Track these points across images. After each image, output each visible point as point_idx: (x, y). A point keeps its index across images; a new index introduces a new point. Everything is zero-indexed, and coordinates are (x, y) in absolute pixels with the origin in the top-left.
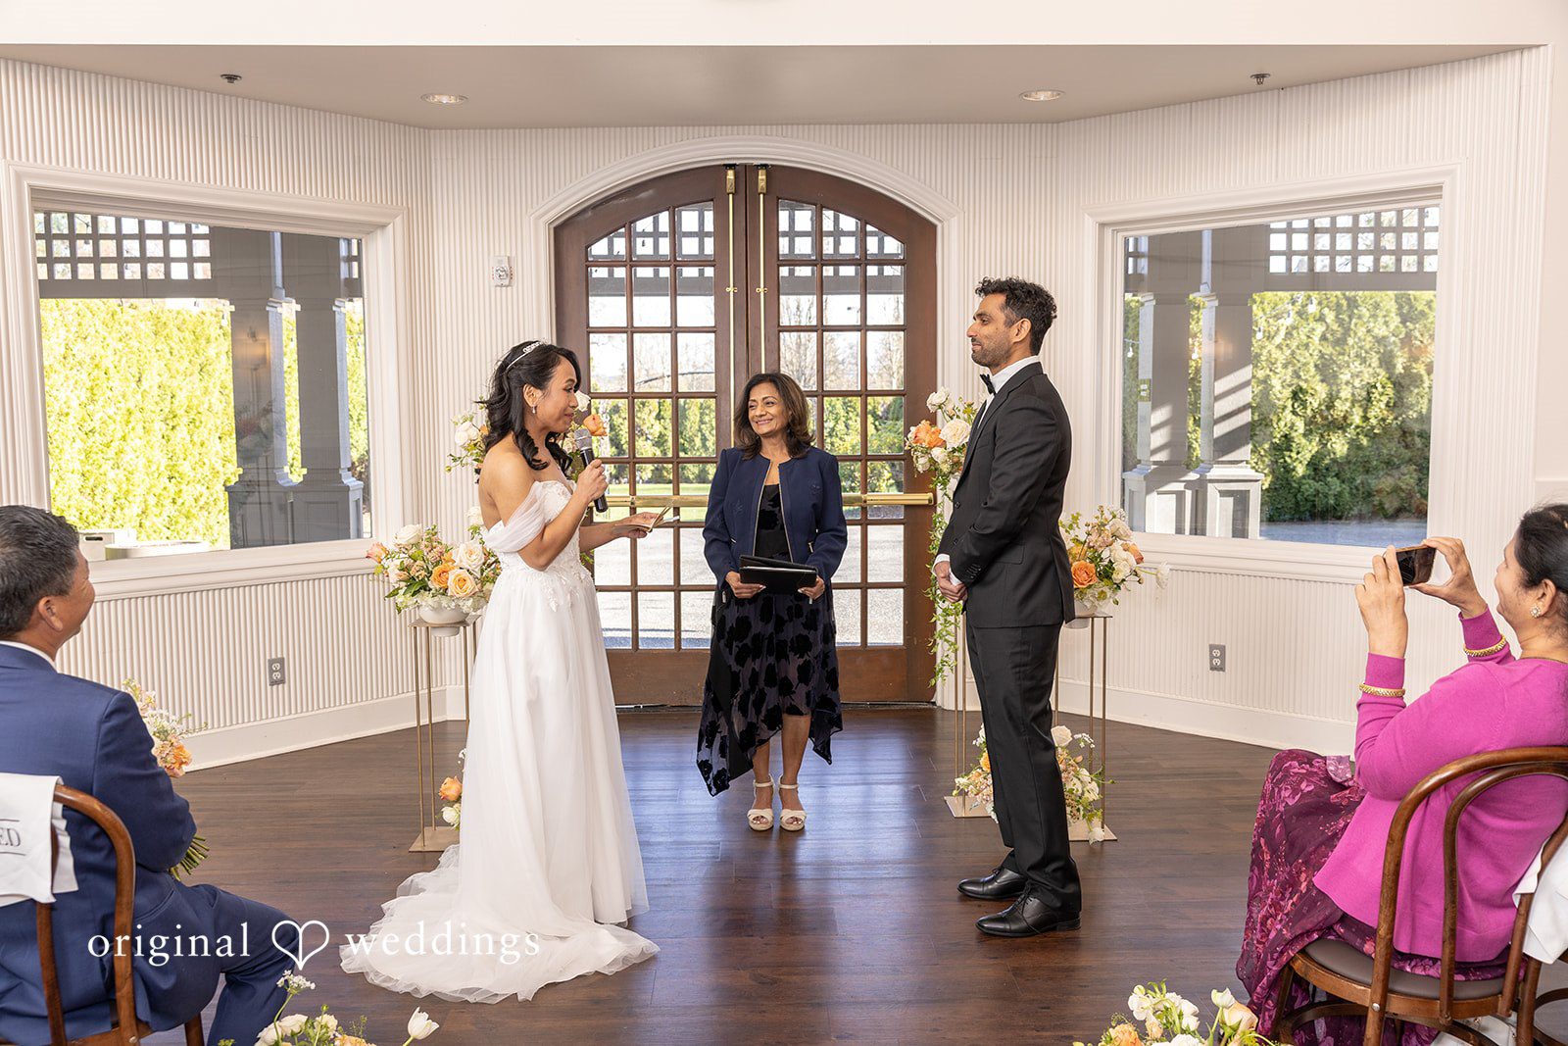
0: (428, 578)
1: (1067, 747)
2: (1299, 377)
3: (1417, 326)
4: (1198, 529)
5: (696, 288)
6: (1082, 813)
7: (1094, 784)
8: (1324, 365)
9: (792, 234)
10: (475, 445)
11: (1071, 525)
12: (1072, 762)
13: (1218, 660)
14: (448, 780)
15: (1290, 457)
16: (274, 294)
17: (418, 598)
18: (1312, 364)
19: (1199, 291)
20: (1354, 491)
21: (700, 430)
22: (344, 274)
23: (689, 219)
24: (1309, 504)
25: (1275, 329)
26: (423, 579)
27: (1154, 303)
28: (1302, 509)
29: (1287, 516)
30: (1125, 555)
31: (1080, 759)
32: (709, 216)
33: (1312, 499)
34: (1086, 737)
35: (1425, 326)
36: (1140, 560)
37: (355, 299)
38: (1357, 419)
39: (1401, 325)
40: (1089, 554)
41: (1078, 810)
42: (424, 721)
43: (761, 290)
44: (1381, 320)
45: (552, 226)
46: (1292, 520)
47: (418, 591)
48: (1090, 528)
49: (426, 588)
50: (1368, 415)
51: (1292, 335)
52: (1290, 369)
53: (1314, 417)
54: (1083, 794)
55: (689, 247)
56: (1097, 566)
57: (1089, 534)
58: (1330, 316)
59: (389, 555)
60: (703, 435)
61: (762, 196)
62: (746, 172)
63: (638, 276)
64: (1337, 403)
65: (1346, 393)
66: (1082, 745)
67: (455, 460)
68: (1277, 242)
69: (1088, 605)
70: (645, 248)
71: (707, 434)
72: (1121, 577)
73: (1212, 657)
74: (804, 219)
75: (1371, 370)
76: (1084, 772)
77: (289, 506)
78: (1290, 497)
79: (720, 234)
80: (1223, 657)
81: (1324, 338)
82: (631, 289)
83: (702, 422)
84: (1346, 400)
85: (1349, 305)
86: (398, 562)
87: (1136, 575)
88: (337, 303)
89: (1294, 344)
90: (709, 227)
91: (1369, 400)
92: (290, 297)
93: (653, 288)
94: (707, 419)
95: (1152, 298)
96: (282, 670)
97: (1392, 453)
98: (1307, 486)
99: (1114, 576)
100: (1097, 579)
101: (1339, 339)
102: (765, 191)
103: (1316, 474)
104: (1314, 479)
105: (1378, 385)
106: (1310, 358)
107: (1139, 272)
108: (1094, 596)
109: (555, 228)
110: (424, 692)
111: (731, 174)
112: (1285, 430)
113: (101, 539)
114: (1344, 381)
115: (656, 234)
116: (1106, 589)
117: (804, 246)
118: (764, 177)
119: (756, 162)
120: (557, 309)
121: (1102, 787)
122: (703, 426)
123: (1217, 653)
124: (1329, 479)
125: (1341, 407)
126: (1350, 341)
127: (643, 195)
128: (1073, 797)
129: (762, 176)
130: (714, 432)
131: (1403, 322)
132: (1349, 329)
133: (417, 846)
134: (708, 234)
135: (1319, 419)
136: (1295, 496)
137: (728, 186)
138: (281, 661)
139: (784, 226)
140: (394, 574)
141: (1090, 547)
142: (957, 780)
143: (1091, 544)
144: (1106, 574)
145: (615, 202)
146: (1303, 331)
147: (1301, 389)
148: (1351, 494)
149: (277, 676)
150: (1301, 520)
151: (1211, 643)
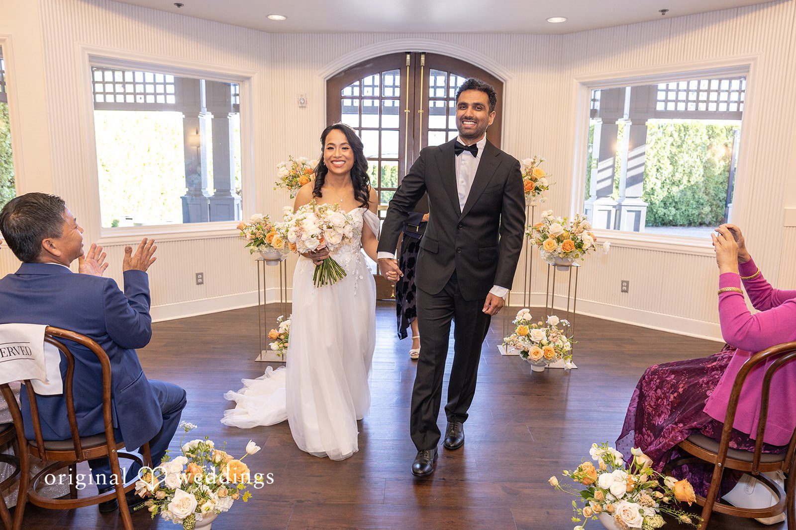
0: (264, 238)
1: (556, 326)
2: (660, 162)
3: (715, 140)
4: (617, 226)
5: (391, 111)
6: (562, 355)
7: (569, 343)
8: (671, 157)
9: (435, 87)
10: (287, 178)
11: (563, 223)
12: (559, 333)
13: (625, 288)
14: (272, 330)
15: (653, 198)
16: (202, 110)
17: (260, 248)
18: (666, 157)
19: (623, 117)
20: (682, 214)
21: (391, 180)
22: (233, 102)
23: (389, 79)
24: (661, 219)
25: (650, 140)
26: (262, 239)
27: (602, 123)
28: (657, 221)
29: (651, 224)
30: (589, 237)
31: (562, 331)
32: (398, 78)
33: (663, 217)
34: (566, 321)
35: (719, 140)
36: (595, 240)
37: (237, 113)
38: (685, 181)
39: (708, 140)
40: (571, 237)
41: (561, 355)
42: (262, 303)
43: (421, 111)
44: (699, 137)
45: (326, 80)
46: (652, 226)
47: (260, 244)
48: (573, 224)
49: (263, 243)
50: (690, 180)
51: (657, 143)
52: (656, 158)
53: (666, 180)
54: (563, 347)
55: (388, 92)
56: (575, 242)
57: (572, 227)
58: (676, 135)
59: (247, 227)
60: (392, 182)
61: (422, 67)
62: (416, 56)
63: (364, 105)
64: (677, 174)
65: (681, 169)
66: (564, 325)
67: (277, 185)
68: (661, 96)
69: (570, 260)
70: (367, 92)
71: (394, 182)
72: (586, 247)
73: (622, 286)
74: (441, 80)
75: (693, 160)
76: (564, 337)
77: (208, 205)
78: (652, 216)
79: (402, 87)
80: (627, 286)
81: (672, 145)
82: (360, 111)
83: (392, 176)
84: (681, 173)
85: (685, 130)
86: (251, 231)
87: (593, 247)
88: (229, 115)
89: (658, 146)
90: (398, 83)
91: (690, 173)
92: (209, 111)
93: (371, 110)
94: (394, 175)
95: (601, 120)
96: (202, 278)
97: (700, 197)
98: (660, 211)
99: (583, 247)
100: (575, 248)
101: (679, 146)
102: (424, 65)
103: (665, 206)
104: (664, 208)
105: (696, 167)
106: (666, 153)
107: (595, 108)
108: (572, 256)
109: (327, 81)
110: (262, 290)
111: (408, 57)
112: (652, 186)
113: (132, 219)
114: (680, 164)
115: (373, 86)
116: (579, 253)
117: (441, 93)
118: (424, 58)
119: (420, 51)
120: (327, 118)
121: (572, 345)
122: (392, 178)
123: (625, 284)
124: (670, 208)
125: (678, 176)
126: (684, 146)
127: (368, 66)
128: (559, 348)
129: (423, 58)
130: (397, 181)
131: (709, 138)
132: (684, 141)
133: (258, 359)
134: (397, 87)
135: (668, 181)
136: (655, 215)
137: (407, 62)
138: (202, 274)
139: (432, 83)
140: (249, 236)
141: (571, 234)
142: (504, 339)
143: (573, 232)
144: (579, 246)
145: (355, 69)
146: (663, 141)
147: (660, 168)
148: (680, 215)
149: (200, 280)
150: (657, 226)
151: (622, 279)
